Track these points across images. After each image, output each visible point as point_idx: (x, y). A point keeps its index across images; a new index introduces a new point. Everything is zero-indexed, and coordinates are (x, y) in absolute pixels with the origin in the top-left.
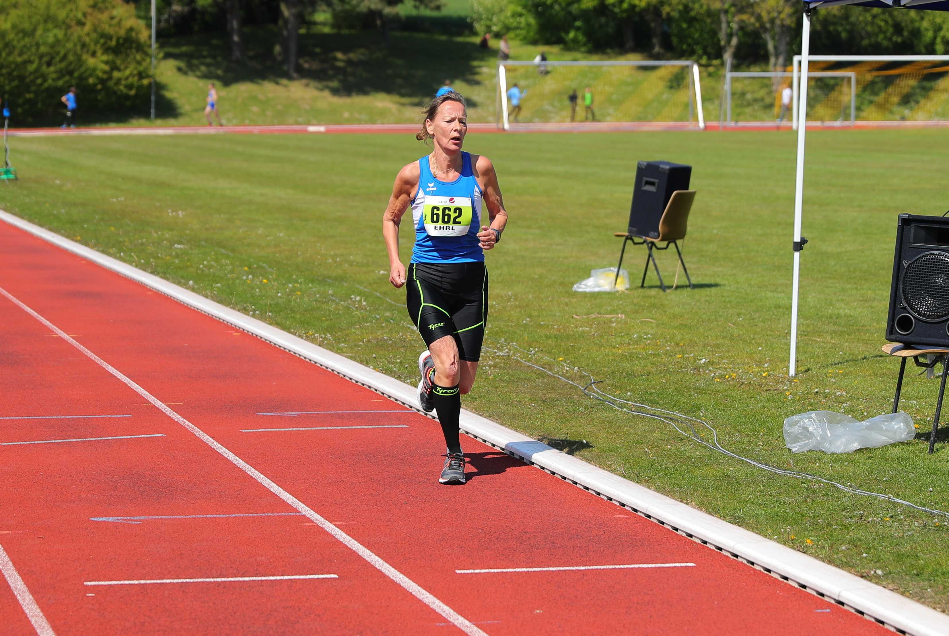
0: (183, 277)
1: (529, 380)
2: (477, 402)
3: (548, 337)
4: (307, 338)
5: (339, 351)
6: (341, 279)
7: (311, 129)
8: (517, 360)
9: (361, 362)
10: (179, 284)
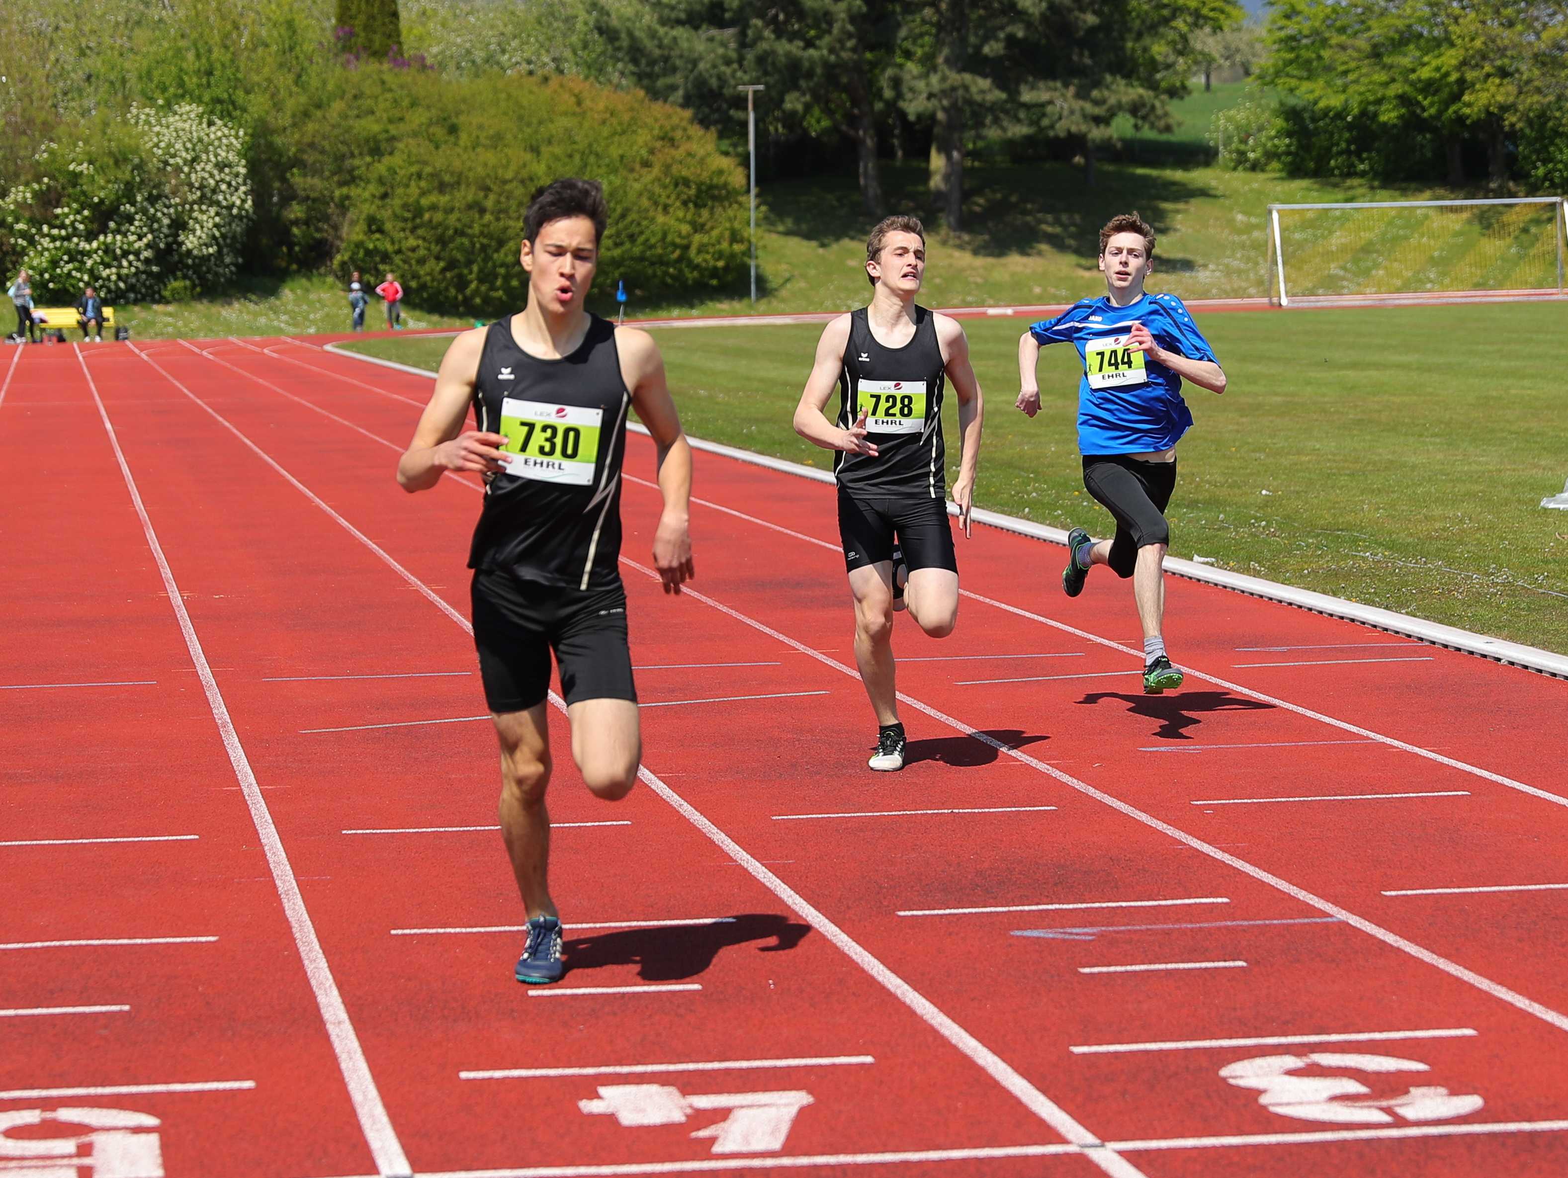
0: (1002, 505)
1: (1554, 607)
2: (1506, 632)
3: (1546, 562)
4: (1232, 570)
5: (1285, 582)
6: (1214, 503)
7: (992, 311)
8: (1523, 588)
9: (1324, 592)
10: (1003, 512)
